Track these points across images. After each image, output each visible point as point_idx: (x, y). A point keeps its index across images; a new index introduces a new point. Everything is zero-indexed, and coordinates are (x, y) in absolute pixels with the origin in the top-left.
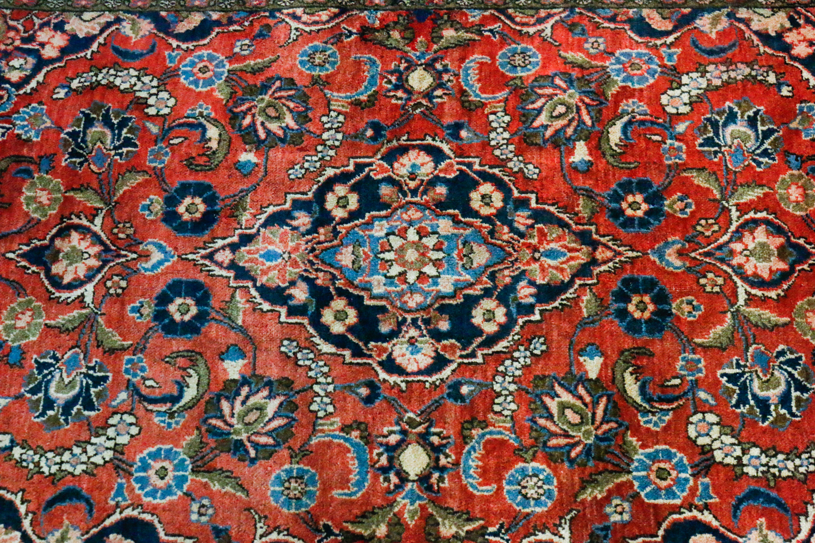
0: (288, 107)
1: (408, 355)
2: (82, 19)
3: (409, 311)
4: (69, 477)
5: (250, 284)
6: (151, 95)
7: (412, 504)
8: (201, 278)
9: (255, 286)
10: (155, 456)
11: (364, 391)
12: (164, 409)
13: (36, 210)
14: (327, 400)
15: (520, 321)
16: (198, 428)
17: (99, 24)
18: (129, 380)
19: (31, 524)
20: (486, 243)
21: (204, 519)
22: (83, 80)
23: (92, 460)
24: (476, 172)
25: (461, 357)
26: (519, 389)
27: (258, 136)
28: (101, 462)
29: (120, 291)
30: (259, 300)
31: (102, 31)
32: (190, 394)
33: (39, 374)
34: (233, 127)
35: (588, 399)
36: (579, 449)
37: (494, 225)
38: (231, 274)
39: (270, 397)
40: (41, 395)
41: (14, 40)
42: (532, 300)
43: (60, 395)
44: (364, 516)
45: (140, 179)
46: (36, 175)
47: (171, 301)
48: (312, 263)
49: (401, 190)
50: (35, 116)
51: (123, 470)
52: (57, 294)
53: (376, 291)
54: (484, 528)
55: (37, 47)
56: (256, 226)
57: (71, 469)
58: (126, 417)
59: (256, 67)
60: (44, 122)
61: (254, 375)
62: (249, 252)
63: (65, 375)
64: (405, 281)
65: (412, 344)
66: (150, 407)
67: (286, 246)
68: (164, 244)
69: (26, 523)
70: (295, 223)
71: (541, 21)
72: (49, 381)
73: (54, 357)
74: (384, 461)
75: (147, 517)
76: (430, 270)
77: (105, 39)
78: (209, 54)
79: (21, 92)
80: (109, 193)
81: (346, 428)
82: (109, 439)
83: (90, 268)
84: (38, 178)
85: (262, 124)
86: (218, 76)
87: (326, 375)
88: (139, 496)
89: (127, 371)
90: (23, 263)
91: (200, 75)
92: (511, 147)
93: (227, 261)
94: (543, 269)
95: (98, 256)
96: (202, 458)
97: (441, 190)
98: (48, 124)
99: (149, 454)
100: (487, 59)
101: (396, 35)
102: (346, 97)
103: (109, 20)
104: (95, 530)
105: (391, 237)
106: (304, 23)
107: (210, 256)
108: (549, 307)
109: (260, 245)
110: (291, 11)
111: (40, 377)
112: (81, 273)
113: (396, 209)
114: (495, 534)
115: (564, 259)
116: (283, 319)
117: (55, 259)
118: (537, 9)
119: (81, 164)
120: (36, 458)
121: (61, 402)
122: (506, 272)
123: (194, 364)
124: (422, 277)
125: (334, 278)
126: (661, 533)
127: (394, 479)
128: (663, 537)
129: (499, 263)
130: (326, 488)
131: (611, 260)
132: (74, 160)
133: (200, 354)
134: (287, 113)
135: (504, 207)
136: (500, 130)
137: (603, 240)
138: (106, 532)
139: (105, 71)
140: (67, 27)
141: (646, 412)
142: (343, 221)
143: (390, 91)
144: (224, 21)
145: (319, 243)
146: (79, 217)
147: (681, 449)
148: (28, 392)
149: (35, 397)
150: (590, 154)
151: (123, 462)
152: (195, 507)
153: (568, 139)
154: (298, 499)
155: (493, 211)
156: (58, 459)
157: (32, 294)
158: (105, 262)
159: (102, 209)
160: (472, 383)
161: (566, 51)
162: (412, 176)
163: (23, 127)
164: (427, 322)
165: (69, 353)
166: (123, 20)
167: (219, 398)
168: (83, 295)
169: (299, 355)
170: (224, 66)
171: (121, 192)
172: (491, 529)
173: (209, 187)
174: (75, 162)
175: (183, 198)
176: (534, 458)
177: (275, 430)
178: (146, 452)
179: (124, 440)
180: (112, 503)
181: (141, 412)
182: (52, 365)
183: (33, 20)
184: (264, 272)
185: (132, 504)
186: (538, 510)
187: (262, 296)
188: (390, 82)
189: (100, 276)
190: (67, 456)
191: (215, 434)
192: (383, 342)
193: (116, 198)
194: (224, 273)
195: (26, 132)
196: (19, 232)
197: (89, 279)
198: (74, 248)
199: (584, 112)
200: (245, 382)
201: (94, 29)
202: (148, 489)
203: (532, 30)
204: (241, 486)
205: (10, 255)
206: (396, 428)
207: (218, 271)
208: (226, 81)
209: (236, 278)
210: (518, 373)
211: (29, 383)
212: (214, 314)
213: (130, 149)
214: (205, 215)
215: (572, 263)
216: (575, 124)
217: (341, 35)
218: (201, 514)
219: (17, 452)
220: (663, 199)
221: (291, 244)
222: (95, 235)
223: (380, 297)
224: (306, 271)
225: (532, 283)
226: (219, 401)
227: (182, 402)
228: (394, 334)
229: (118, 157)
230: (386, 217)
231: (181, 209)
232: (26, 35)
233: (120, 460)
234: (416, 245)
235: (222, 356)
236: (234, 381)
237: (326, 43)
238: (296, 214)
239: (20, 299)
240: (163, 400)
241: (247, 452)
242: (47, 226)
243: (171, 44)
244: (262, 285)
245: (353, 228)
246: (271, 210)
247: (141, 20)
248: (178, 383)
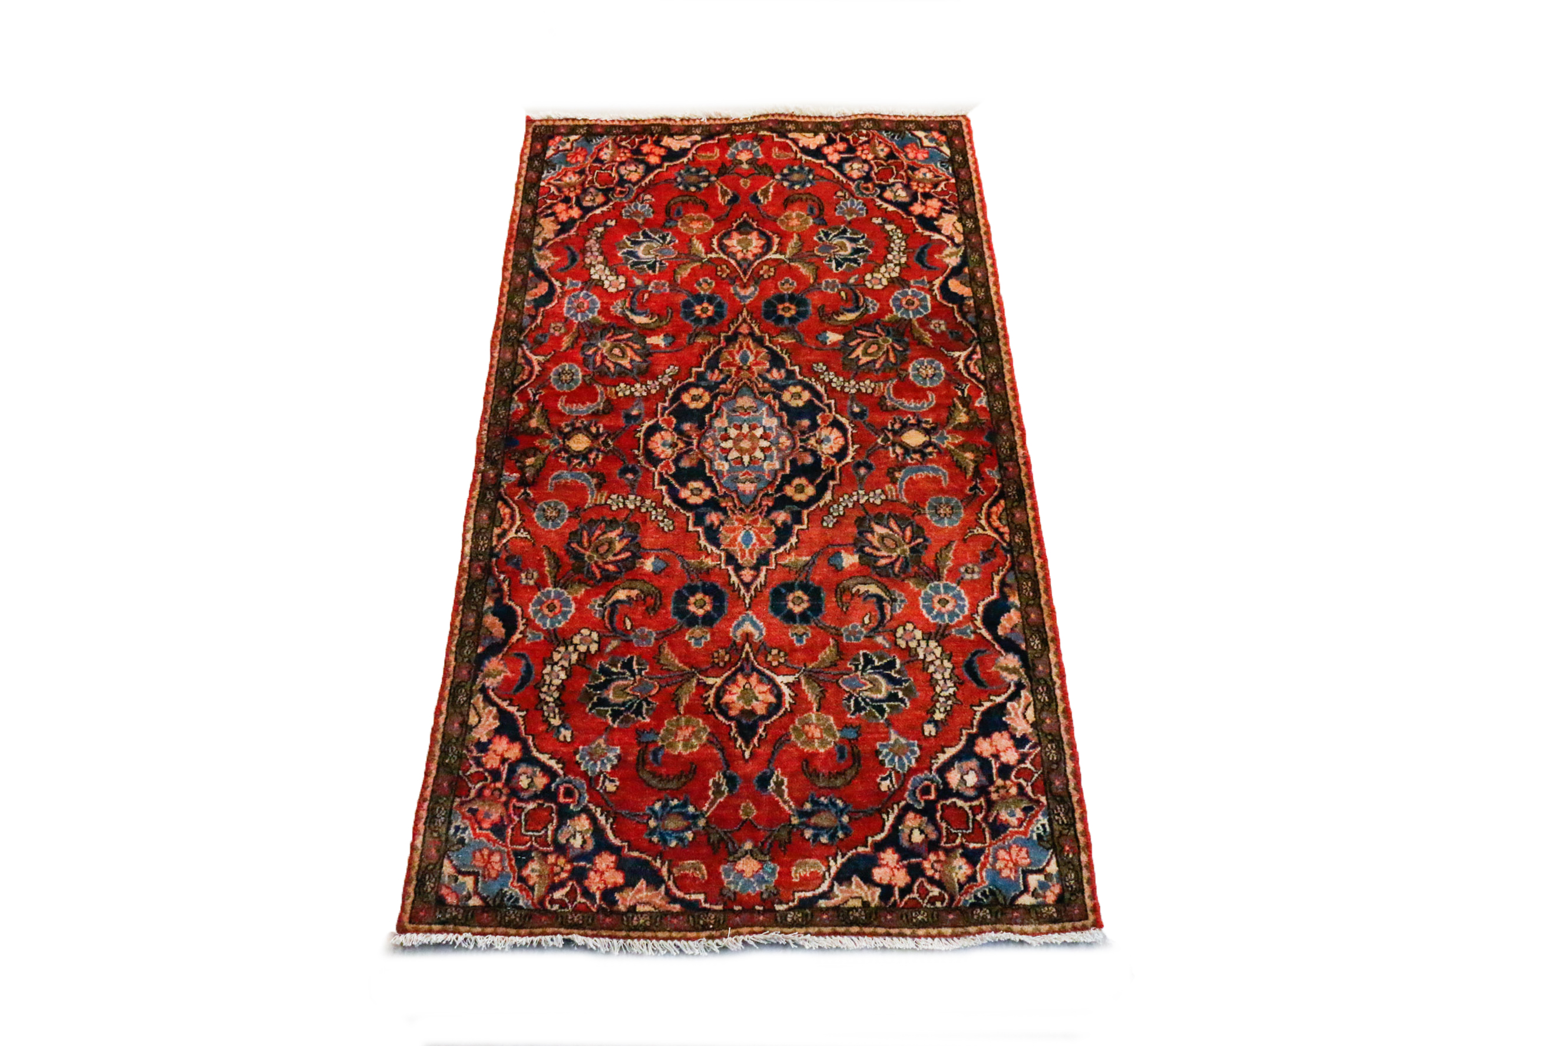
0: (600, 535)
1: (832, 443)
2: (476, 726)
3: (794, 445)
4: (956, 671)
5: (773, 554)
6: (576, 650)
7: (946, 438)
8: (768, 591)
9: (774, 550)
10: (930, 610)
11: (862, 471)
12: (889, 607)
13: (699, 738)
14: (872, 494)
15: (800, 377)
16: (903, 580)
17: (484, 708)
18: (866, 637)
19: (999, 695)
20: (734, 398)
21: (976, 569)
22: (552, 715)
23: (938, 655)
24: (671, 404)
25: (830, 411)
26: (854, 378)
27: (627, 558)
28: (940, 649)
29: (782, 654)
30: (788, 546)
31: (493, 704)
32: (873, 589)
33: (864, 709)
34: (616, 579)
35: (859, 340)
36: (896, 346)
37: (718, 394)
38: (764, 568)
39: (872, 532)
40: (885, 705)
41: (496, 789)
42: (783, 371)
43: (883, 690)
44: (960, 467)
45: (667, 650)
46: (660, 744)
47: (791, 612)
48: (754, 509)
49: (686, 452)
50: (591, 754)
51: (944, 631)
52: (787, 706)
53: (777, 466)
54: (959, 398)
55: (506, 766)
56: (718, 552)
57: (949, 671)
58: (898, 635)
59: (553, 565)
60: (599, 745)
61: (855, 544)
62: (743, 556)
63: (864, 688)
64: (769, 448)
65: (822, 441)
66: (888, 617)
67: (739, 528)
68: (736, 622)
69: (999, 700)
70: (717, 523)
71: (529, 362)
72: (872, 700)
73: (849, 699)
74: (917, 456)
75: (980, 609)
76: (759, 432)
77: (504, 700)
78: (533, 605)
79: (561, 772)
80: (682, 676)
81: (894, 481)
82: (919, 645)
83: (760, 682)
84: (663, 741)
85: (615, 555)
86: (558, 596)
87: (851, 496)
88: (964, 617)
89: (857, 639)
90: (756, 740)
91: (557, 610)
92: (649, 382)
93: (752, 572)
94: (757, 364)
95: (747, 676)
96: (927, 574)
97: (686, 426)
98: (601, 741)
99: (929, 613)
100: (564, 398)
101: (530, 461)
102: (592, 494)
103: (481, 699)
104: (997, 646)
105: (729, 458)
106: (511, 526)
107: (747, 586)
108: (789, 361)
109: (737, 548)
110: (495, 539)
111: (868, 708)
112: (765, 688)
113: (704, 456)
114: (963, 391)
115: (749, 353)
116: (805, 527)
117: (753, 712)
118: (517, 364)
119: (648, 703)
120: (942, 700)
121: (891, 687)
122: (760, 386)
123: (849, 589)
124: (765, 437)
125: (767, 495)
126: (950, 305)
127: (930, 449)
128: (953, 303)
129: (752, 391)
130: (942, 491)
131: (750, 325)
132: (644, 711)
133: (838, 586)
134: (605, 536)
135: (703, 387)
136: (633, 389)
137: (733, 328)
138: (997, 638)
139: (543, 696)
140: (484, 739)
141: (867, 310)
142: (714, 489)
143: (589, 463)
144: (496, 595)
145: (735, 506)
146: (706, 699)
147: (892, 293)
148: (883, 716)
149: (888, 710)
150: (658, 335)
151: (938, 632)
152: (968, 577)
153: (644, 348)
154: (952, 508)
155: (707, 394)
156: (941, 682)
157: (786, 729)
158: (754, 669)
159: (699, 679)
160: (851, 406)
161: (561, 347)
162: (674, 445)
163: (603, 763)
164: (803, 433)
165: (844, 687)
166: (483, 685)
167: (875, 568)
168: (786, 684)
169: (835, 514)
170: (549, 592)
171: (680, 665)
172: (960, 393)
173: (679, 593)
174: (647, 710)
175: (688, 612)
176: (906, 370)
177: (899, 526)
178: (927, 616)
179: (918, 634)
180: (973, 637)
181: (894, 624)
182: (856, 701)
183: (471, 774)
184: (762, 543)
185: (972, 622)
186: (942, 368)
187: (784, 543)
188: (580, 464)
189: (768, 672)
190: (938, 676)
191: (907, 566)
192: (820, 459)
193: (687, 669)
194: (763, 574)
195: (609, 760)
196: (722, 750)
197: (771, 681)
198: (739, 698)
199: (620, 337)
200: (861, 551)
201: (490, 712)
202: (957, 610)
203: (537, 368)
204: (947, 547)
205: (747, 755)
206: (891, 449)
207: (762, 578)
208: (566, 589)
209: (767, 564)
210: (841, 379)
211: (875, 717)
212: (802, 577)
213: (634, 663)
214: (705, 593)
215: (752, 346)
216: (630, 343)
217: (526, 499)
218: (973, 572)
219: (939, 716)
220: (699, 294)
221: (736, 524)
222: (726, 682)
223: (783, 463)
224: (761, 513)
225: (769, 371)
226: (879, 567)
227: (883, 594)
228: (814, 453)
229: (643, 673)
230: (711, 462)
231: (701, 612)
232: (489, 778)
233: (936, 634)
234: (737, 441)
235: (838, 569)
236: (860, 558)
237: (535, 509)
238: (708, 522)
239: (793, 738)
240: (882, 609)
241: (918, 544)
242: (716, 726)
243: (518, 640)
244: (774, 544)
245: (721, 484)
246: (703, 542)
247: (485, 670)
248: (865, 599)
